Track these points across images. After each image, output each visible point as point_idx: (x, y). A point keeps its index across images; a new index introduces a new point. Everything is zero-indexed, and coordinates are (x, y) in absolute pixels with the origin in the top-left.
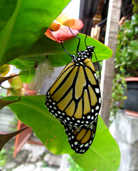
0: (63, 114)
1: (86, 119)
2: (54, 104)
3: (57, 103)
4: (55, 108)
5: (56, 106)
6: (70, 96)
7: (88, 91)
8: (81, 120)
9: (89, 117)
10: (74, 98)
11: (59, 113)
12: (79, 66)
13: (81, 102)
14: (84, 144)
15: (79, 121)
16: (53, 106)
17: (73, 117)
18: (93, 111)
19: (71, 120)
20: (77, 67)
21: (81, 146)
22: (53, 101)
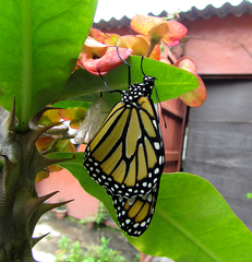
0: (110, 179)
1: (141, 187)
2: (96, 164)
3: (100, 163)
4: (98, 171)
5: (99, 167)
6: (118, 154)
7: (144, 146)
8: (134, 188)
9: (145, 184)
10: (124, 157)
11: (104, 177)
12: (131, 109)
13: (134, 162)
14: (140, 223)
15: (130, 190)
16: (95, 167)
17: (123, 183)
18: (150, 175)
19: (120, 188)
20: (128, 110)
21: (136, 226)
22: (95, 161)
